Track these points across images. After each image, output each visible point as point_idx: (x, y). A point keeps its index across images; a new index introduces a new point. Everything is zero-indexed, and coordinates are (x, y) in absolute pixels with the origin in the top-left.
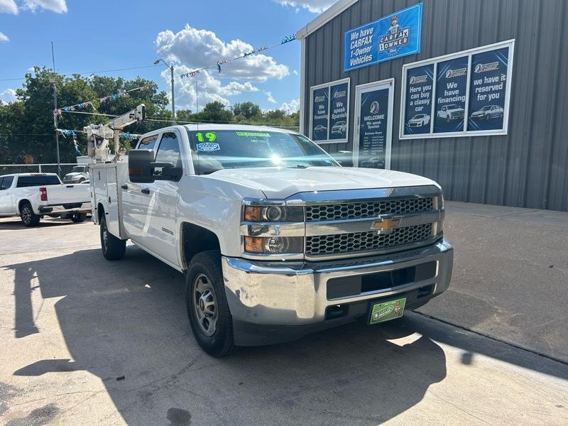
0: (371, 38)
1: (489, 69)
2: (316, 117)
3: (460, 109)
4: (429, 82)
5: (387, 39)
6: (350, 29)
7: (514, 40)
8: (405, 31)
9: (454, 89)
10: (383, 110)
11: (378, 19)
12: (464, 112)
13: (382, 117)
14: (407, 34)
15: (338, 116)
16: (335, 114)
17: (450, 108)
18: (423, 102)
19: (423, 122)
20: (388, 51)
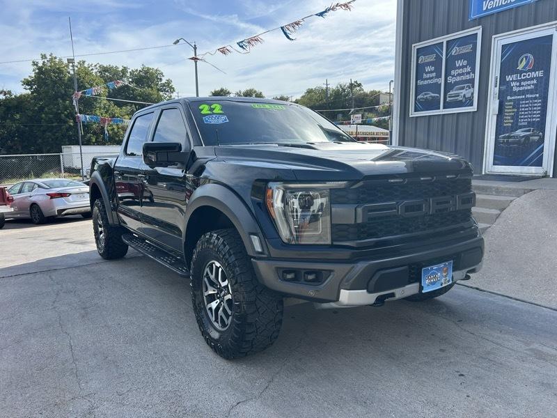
2: (420, 83)
10: (543, 65)
15: (458, 79)
16: (453, 76)
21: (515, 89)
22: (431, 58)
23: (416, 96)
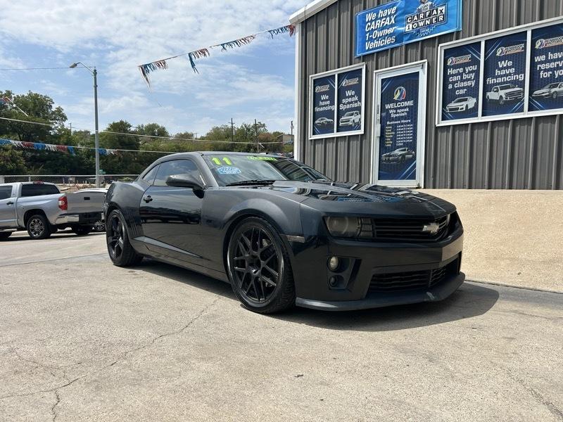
0: (393, 18)
1: (553, 44)
2: (317, 109)
3: (519, 89)
4: (478, 63)
5: (416, 18)
6: (364, 10)
8: (439, 9)
9: (507, 68)
10: (413, 94)
12: (524, 92)
13: (410, 103)
14: (443, 11)
15: (348, 106)
16: (344, 104)
17: (502, 88)
18: (465, 84)
19: (467, 106)
20: (418, 31)
21: (392, 116)
22: (326, 88)
23: (314, 121)
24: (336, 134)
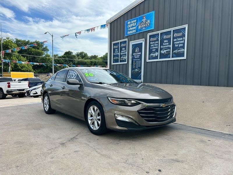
0: (135, 23)
1: (179, 35)
2: (114, 54)
4: (158, 40)
5: (141, 24)
6: (127, 20)
7: (187, 25)
8: (148, 21)
9: (166, 43)
10: (141, 51)
11: (138, 16)
12: (170, 51)
13: (140, 53)
15: (123, 53)
17: (165, 50)
18: (155, 47)
19: (156, 55)
20: (142, 28)
21: (135, 57)
22: (116, 47)
23: (113, 58)
24: (119, 63)
